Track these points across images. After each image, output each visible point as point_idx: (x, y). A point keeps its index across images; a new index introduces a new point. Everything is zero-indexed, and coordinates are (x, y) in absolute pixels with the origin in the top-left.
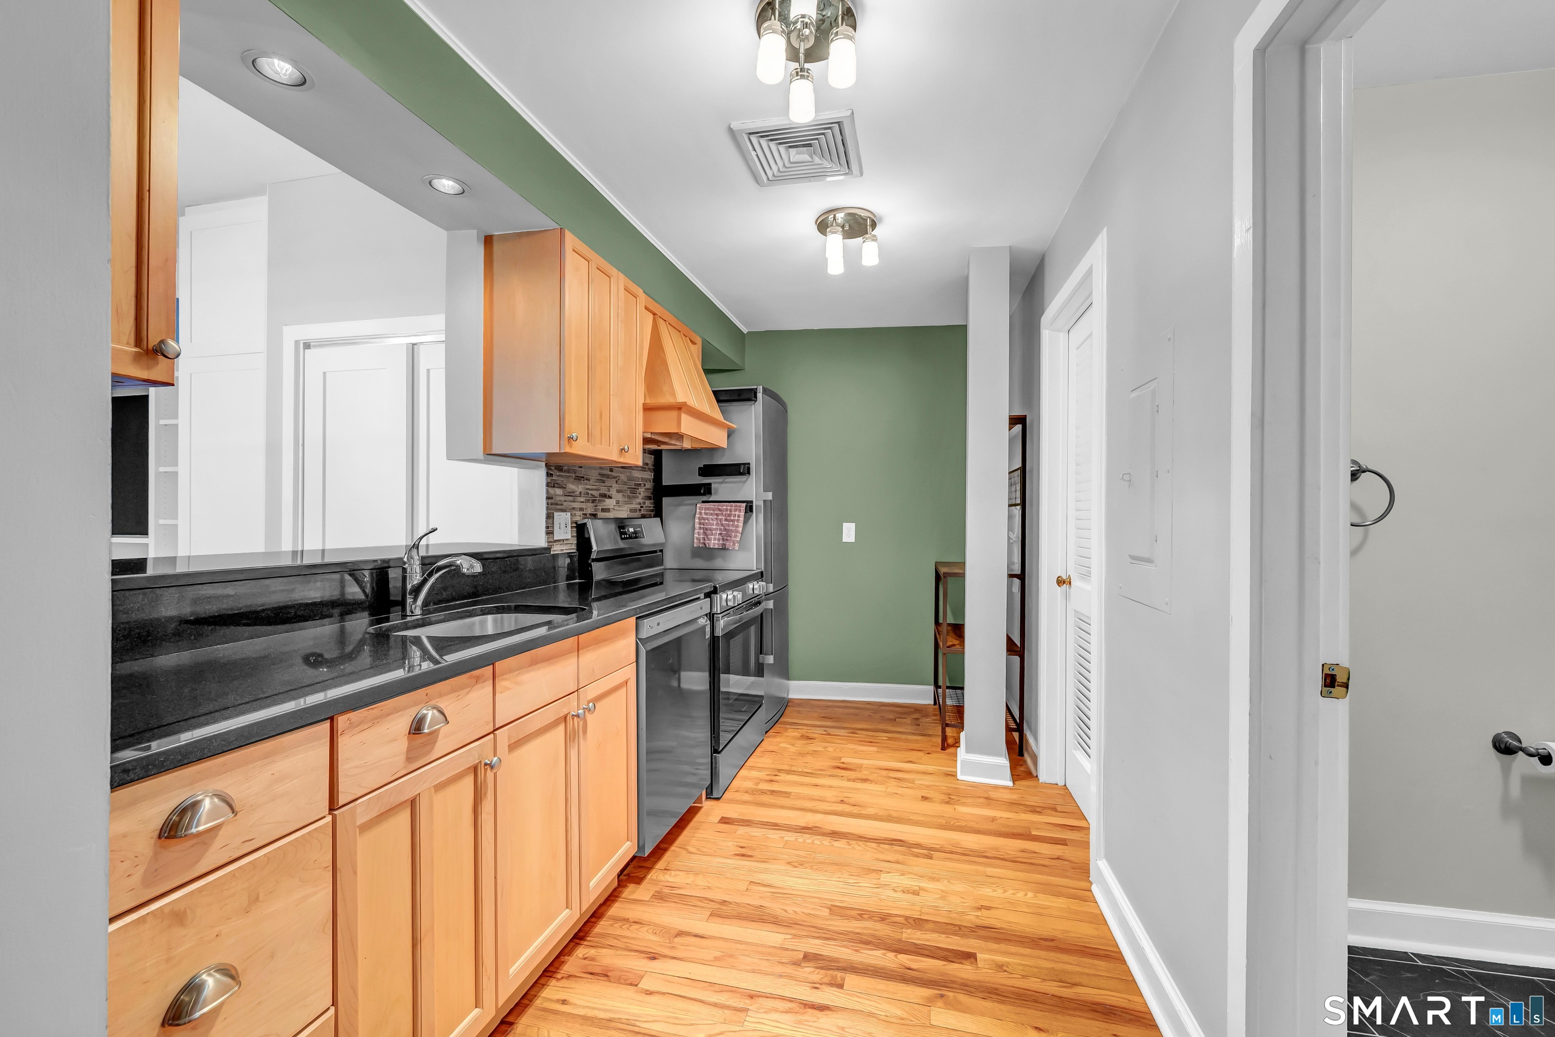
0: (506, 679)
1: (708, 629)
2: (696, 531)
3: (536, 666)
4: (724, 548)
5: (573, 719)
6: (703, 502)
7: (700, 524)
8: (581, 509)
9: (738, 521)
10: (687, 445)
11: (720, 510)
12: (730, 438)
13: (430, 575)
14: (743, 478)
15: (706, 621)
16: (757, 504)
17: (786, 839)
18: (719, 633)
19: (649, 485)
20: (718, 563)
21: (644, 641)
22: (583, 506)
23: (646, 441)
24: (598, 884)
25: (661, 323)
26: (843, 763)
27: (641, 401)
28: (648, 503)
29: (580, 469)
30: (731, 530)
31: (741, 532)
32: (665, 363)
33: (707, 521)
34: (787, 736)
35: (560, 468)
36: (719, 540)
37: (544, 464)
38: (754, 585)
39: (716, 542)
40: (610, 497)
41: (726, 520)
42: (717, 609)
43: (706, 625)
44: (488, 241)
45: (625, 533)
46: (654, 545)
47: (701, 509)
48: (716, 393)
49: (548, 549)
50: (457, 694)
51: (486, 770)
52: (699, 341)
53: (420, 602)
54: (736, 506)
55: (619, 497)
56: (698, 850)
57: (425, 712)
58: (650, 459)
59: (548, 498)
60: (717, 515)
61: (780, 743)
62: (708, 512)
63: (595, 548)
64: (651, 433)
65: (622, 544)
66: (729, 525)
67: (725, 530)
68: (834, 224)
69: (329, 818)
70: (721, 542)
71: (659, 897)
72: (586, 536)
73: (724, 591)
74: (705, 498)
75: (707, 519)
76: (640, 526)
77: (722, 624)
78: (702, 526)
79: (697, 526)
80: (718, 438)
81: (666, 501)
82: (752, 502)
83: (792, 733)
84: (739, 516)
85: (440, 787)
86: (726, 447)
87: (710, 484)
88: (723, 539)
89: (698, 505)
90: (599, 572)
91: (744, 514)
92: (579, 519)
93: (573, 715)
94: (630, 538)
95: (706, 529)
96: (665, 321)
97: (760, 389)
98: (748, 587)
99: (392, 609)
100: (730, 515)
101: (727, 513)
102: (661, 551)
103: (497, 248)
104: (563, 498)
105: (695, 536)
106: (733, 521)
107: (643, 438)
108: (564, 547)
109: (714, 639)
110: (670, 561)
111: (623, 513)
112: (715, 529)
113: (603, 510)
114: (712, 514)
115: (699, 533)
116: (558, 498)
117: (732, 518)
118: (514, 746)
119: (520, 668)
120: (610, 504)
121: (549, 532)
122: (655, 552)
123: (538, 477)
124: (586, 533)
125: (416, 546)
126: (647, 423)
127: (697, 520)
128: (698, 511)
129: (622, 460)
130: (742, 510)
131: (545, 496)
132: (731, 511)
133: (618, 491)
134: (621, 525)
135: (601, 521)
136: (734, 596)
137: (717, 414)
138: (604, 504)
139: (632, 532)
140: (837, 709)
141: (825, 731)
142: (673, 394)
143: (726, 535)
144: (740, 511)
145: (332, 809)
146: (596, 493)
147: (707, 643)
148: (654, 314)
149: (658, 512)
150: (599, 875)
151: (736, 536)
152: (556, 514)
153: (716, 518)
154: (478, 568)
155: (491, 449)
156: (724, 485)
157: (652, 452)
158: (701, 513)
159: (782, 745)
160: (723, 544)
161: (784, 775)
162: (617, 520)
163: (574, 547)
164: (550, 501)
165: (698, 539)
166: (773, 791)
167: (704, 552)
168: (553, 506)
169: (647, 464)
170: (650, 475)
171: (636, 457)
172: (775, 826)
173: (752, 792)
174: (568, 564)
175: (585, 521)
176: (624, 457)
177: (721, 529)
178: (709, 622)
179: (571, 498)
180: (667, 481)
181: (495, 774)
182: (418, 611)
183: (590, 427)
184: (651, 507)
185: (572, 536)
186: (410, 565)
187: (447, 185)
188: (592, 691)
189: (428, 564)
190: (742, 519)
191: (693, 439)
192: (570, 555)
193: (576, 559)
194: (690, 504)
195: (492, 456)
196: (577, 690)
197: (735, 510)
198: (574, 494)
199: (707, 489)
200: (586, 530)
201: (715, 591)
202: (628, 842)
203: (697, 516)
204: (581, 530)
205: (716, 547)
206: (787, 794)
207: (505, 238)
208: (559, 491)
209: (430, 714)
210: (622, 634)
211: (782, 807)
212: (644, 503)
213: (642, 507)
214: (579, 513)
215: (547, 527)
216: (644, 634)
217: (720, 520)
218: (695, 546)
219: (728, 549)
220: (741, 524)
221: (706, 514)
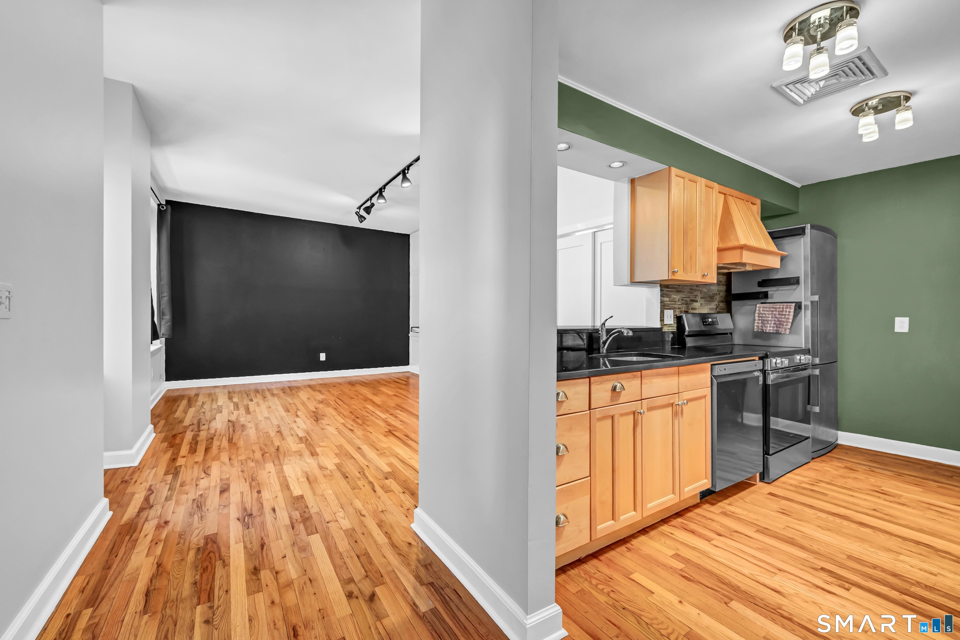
0: (646, 379)
1: (761, 379)
2: (756, 322)
3: (659, 377)
4: (778, 333)
5: (676, 406)
6: (762, 303)
7: (759, 317)
8: (679, 308)
9: (789, 315)
10: (749, 268)
11: (774, 308)
12: (784, 261)
13: (610, 336)
14: (794, 287)
15: (760, 374)
16: (806, 303)
17: (818, 515)
18: (769, 382)
19: (723, 294)
20: (773, 342)
21: (716, 377)
22: (681, 306)
23: (719, 268)
24: (689, 491)
25: (731, 200)
26: (883, 490)
27: (716, 246)
28: (722, 305)
29: (679, 287)
30: (783, 321)
31: (791, 322)
32: (732, 222)
33: (764, 315)
34: (831, 464)
35: (667, 286)
36: (773, 327)
37: (659, 285)
38: (801, 357)
39: (772, 328)
40: (696, 301)
41: (779, 314)
42: (768, 367)
43: (760, 376)
44: (633, 181)
45: (706, 322)
46: (725, 329)
47: (759, 307)
48: (771, 234)
49: (661, 328)
50: (628, 380)
51: (638, 415)
52: (758, 202)
53: (606, 347)
54: (788, 305)
55: (702, 301)
56: (751, 502)
57: (616, 384)
58: (723, 279)
59: (661, 302)
60: (772, 311)
61: (825, 467)
62: (765, 309)
63: (687, 329)
64: (723, 264)
65: (703, 328)
66: (781, 318)
67: (779, 321)
68: (867, 109)
69: (589, 412)
70: (775, 329)
71: (725, 514)
72: (682, 323)
73: (774, 357)
74: (763, 301)
75: (765, 314)
76: (716, 318)
77: (771, 378)
78: (761, 318)
79: (757, 318)
80: (774, 262)
81: (734, 303)
82: (801, 302)
83: (836, 463)
84: (789, 312)
85: (622, 415)
86: (779, 267)
87: (767, 292)
88: (777, 327)
89: (757, 305)
90: (690, 342)
91: (793, 310)
92: (678, 314)
93: (676, 404)
94: (709, 324)
95: (764, 320)
96: (733, 196)
97: (808, 226)
98: (796, 358)
99: (594, 351)
100: (782, 311)
101: (780, 310)
102: (731, 333)
103: (636, 183)
104: (669, 303)
105: (755, 324)
106: (785, 315)
107: (717, 267)
108: (670, 328)
109: (765, 387)
110: (737, 340)
111: (705, 311)
112: (770, 320)
113: (692, 309)
114: (768, 311)
115: (758, 323)
116: (666, 303)
117: (784, 313)
118: (650, 409)
119: (652, 376)
120: (696, 305)
121: (662, 320)
122: (727, 334)
123: (656, 291)
124: (682, 321)
125: (604, 324)
126: (719, 258)
127: (756, 315)
128: (757, 309)
129: (704, 280)
130: (792, 308)
131: (660, 301)
132: (783, 308)
133: (701, 298)
134: (703, 317)
135: (690, 315)
136: (782, 361)
137: (772, 247)
138: (693, 305)
139: (710, 321)
140: (886, 458)
141: (870, 469)
142: (737, 240)
143: (779, 324)
144: (790, 308)
145: (590, 409)
146: (688, 299)
147: (761, 387)
148: (725, 194)
149: (729, 310)
150: (689, 487)
151: (787, 325)
152: (665, 311)
153: (771, 313)
154: (631, 334)
155: (634, 279)
156: (777, 292)
157: (724, 274)
158: (759, 310)
159: (825, 468)
160: (777, 330)
161: (824, 484)
162: (701, 315)
163: (675, 328)
164: (662, 304)
165: (758, 327)
166: (813, 490)
167: (762, 335)
168: (664, 307)
169: (721, 282)
170: (723, 288)
171: (712, 278)
172: (811, 507)
173: (796, 486)
174: (672, 338)
175: (682, 314)
176: (705, 279)
177: (775, 321)
178: (762, 375)
179: (673, 303)
180: (734, 292)
181: (642, 417)
182: (605, 351)
183: (685, 264)
184: (723, 307)
185: (674, 323)
186: (602, 331)
187: (616, 165)
188: (687, 395)
189: (609, 331)
190: (792, 314)
191: (753, 265)
192: (673, 333)
193: (676, 335)
194: (753, 305)
195: (633, 282)
196: (678, 393)
197: (787, 308)
198: (675, 300)
199: (765, 295)
200: (682, 319)
201: (766, 356)
202: (706, 480)
203: (757, 312)
204: (679, 319)
205: (771, 332)
206: (826, 495)
207: (640, 178)
208: (666, 299)
209: (619, 385)
210: (703, 371)
211: (819, 499)
212: (719, 305)
213: (718, 307)
214: (677, 310)
215: (661, 318)
216: (716, 374)
217: (775, 314)
218: (755, 330)
219: (781, 333)
220: (791, 317)
221: (764, 311)
